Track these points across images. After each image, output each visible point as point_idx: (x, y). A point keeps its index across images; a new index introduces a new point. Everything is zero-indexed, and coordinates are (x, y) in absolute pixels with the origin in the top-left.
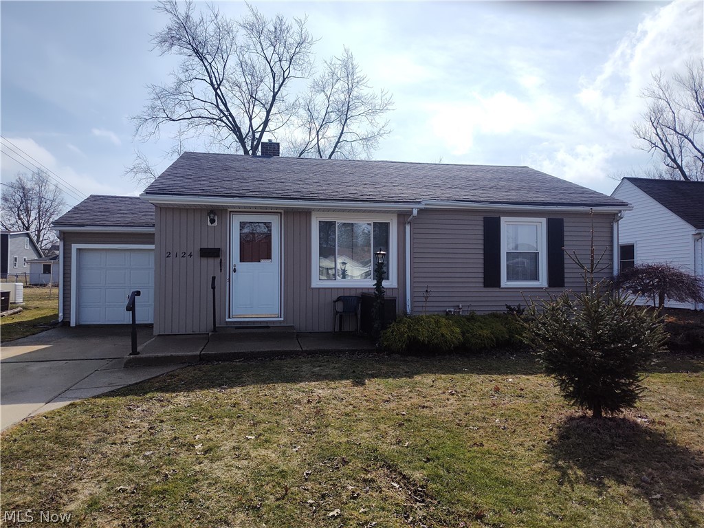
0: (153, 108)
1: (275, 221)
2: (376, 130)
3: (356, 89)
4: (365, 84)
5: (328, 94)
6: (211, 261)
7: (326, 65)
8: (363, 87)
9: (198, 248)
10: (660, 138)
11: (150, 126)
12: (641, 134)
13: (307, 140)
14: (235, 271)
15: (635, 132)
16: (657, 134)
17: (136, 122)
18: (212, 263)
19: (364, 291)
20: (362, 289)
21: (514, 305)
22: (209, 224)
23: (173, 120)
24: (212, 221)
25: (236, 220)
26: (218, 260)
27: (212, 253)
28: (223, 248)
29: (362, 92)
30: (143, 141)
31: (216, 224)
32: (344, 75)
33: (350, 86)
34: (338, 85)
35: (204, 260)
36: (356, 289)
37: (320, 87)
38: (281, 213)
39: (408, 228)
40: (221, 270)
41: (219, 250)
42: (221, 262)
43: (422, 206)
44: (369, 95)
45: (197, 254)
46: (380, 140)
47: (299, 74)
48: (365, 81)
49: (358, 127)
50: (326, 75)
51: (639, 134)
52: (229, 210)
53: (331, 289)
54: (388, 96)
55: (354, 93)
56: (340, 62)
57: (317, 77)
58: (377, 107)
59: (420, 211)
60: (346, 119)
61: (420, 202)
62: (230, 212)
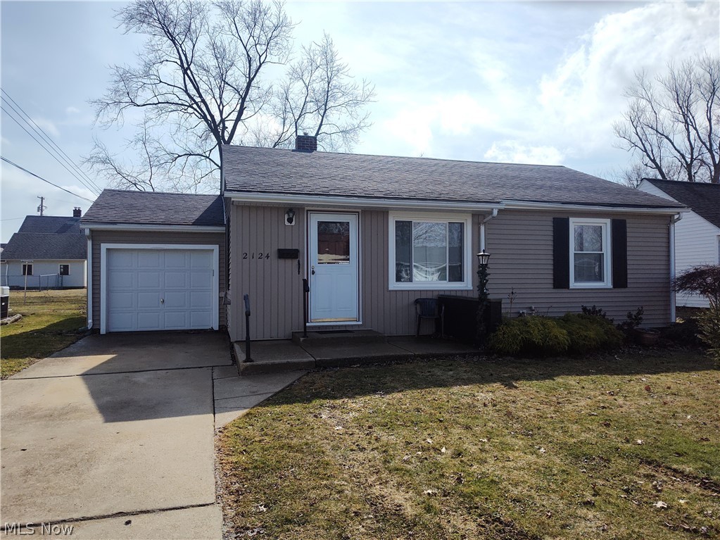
0: (116, 91)
1: (352, 221)
2: (355, 122)
3: (335, 78)
4: (346, 74)
5: (307, 82)
6: (289, 262)
7: (303, 51)
8: (342, 76)
9: (275, 249)
10: (639, 138)
11: (112, 112)
12: (621, 132)
13: (280, 131)
14: (313, 273)
15: (615, 131)
16: (637, 134)
17: (97, 107)
18: (290, 264)
19: (441, 293)
20: (439, 291)
21: (589, 306)
22: (287, 223)
23: (139, 106)
24: (290, 220)
25: (314, 220)
26: (296, 262)
27: (289, 254)
28: (300, 249)
29: (342, 81)
30: (104, 128)
31: (293, 223)
32: (324, 61)
33: (329, 74)
34: (317, 73)
35: (282, 262)
36: (433, 291)
37: (297, 75)
38: (358, 212)
39: (482, 228)
40: (299, 272)
41: (297, 251)
42: (299, 264)
43: (502, 207)
44: (350, 85)
45: (274, 255)
46: (361, 133)
47: (275, 59)
48: (345, 70)
49: (338, 117)
50: (305, 61)
51: (619, 133)
52: (306, 208)
53: (408, 291)
54: (370, 87)
55: (333, 82)
56: (318, 48)
57: (295, 63)
58: (359, 99)
59: (500, 211)
60: (326, 110)
61: (498, 203)
62: (307, 211)
